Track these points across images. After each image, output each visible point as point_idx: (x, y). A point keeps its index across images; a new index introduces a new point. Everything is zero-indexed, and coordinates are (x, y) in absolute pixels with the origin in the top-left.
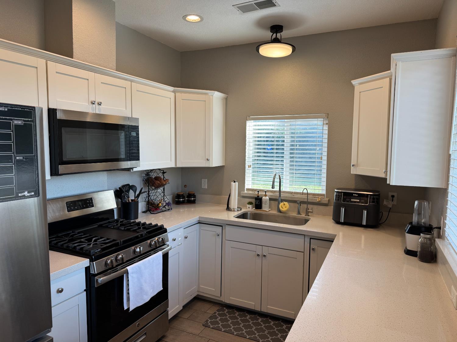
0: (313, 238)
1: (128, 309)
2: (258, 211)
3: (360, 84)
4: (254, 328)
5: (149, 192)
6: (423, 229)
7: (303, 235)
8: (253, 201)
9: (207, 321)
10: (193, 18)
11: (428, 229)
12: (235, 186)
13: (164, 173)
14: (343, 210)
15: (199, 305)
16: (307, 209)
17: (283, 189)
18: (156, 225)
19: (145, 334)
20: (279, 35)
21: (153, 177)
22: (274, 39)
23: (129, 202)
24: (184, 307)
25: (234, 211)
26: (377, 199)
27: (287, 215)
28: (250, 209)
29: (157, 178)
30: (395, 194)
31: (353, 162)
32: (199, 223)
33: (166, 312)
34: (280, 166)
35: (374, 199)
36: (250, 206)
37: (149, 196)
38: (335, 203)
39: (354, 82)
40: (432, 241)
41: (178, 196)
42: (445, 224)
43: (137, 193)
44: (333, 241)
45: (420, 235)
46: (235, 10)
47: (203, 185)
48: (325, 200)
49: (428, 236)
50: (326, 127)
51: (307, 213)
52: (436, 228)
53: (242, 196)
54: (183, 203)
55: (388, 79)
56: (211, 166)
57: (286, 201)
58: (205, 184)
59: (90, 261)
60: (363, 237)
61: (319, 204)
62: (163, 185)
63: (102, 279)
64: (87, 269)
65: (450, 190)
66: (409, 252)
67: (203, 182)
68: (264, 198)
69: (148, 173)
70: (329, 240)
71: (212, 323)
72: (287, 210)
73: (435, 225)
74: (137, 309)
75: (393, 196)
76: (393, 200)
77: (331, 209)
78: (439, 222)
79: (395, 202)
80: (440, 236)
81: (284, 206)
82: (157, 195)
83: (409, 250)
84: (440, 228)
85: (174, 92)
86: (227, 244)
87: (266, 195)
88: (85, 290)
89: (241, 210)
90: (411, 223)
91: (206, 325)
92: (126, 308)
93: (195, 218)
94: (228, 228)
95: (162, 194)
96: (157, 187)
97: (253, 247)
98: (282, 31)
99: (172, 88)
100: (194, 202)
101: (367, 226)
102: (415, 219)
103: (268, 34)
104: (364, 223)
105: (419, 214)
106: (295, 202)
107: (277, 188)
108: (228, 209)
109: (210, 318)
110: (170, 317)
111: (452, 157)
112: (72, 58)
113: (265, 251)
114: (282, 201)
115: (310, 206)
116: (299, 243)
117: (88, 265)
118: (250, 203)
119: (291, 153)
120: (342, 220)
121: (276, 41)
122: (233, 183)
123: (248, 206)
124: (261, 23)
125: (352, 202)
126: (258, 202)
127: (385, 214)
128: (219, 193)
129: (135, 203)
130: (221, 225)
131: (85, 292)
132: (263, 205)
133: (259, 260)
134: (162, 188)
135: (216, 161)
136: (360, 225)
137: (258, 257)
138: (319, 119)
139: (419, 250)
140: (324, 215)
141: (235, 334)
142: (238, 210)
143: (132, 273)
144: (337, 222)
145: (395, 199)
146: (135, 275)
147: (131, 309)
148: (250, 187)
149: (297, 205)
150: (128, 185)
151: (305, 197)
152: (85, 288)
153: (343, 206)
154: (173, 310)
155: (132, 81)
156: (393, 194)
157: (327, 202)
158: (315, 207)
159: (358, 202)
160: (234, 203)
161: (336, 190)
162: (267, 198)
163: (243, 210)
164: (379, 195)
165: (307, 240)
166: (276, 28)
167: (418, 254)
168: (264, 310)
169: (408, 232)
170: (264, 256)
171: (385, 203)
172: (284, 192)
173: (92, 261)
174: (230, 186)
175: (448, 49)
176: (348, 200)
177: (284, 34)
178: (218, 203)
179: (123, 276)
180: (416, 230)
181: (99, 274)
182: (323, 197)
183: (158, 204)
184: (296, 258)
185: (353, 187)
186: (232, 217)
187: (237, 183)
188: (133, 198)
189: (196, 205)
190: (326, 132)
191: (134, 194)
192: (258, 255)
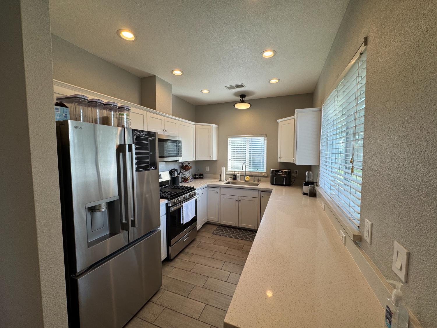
0: (262, 191)
1: (183, 223)
2: (235, 181)
3: (281, 121)
4: (236, 234)
5: (183, 172)
6: (310, 183)
7: (257, 190)
8: (232, 176)
9: (214, 232)
10: (205, 91)
11: (312, 183)
12: (223, 169)
13: (189, 163)
14: (275, 178)
15: (208, 226)
16: (258, 179)
17: (246, 170)
18: (190, 187)
19: (188, 236)
20: (244, 99)
21: (184, 165)
22: (242, 101)
23: (175, 177)
24: (202, 226)
25: (223, 181)
26: (289, 173)
27: (249, 182)
28: (231, 180)
29: (186, 166)
30: (297, 171)
31: (279, 156)
32: (208, 187)
33: (196, 227)
34: (245, 160)
35: (288, 173)
36: (231, 179)
37: (183, 175)
38: (272, 175)
39: (279, 121)
40: (314, 189)
41: (195, 175)
42: (319, 180)
43: (179, 173)
44: (271, 192)
45: (309, 186)
46: (226, 88)
47: (207, 169)
48: (266, 175)
49: (312, 186)
50: (266, 141)
51: (258, 181)
52: (316, 182)
53: (227, 175)
54: (197, 178)
55: (293, 119)
56: (212, 160)
57: (248, 176)
58: (208, 169)
59: (168, 201)
60: (284, 190)
61: (264, 177)
62: (189, 169)
63: (173, 209)
64: (167, 204)
65: (320, 166)
66: (305, 194)
67: (207, 168)
68: (237, 174)
69: (182, 163)
70: (270, 192)
71: (216, 233)
72: (249, 180)
73: (315, 181)
74: (186, 223)
75: (296, 172)
76: (296, 174)
77: (269, 179)
78: (316, 180)
79: (297, 175)
80: (317, 186)
81: (248, 178)
82: (187, 174)
83: (304, 193)
84: (317, 182)
85: (195, 125)
86: (222, 197)
87: (238, 173)
88: (165, 214)
89: (226, 181)
90: (305, 181)
91: (213, 234)
92: (182, 223)
93: (206, 185)
94: (222, 189)
95: (188, 174)
96: (186, 170)
97: (234, 197)
98: (245, 97)
99: (194, 123)
100: (202, 178)
101: (286, 185)
102: (307, 179)
103: (239, 98)
104: (284, 184)
105: (308, 177)
106: (252, 176)
107: (244, 170)
108: (220, 180)
109: (215, 231)
110: (198, 229)
111: (321, 152)
112: (156, 110)
113: (240, 199)
114: (246, 176)
115: (259, 178)
116: (256, 194)
117: (167, 202)
118: (231, 177)
119: (250, 153)
120: (275, 183)
121: (243, 102)
122: (223, 168)
123: (230, 179)
124: (236, 94)
125: (279, 174)
126: (235, 177)
127: (293, 180)
128: (215, 174)
129: (178, 177)
130: (219, 187)
131: (165, 215)
132: (237, 178)
133: (237, 203)
134: (188, 171)
135: (214, 158)
136: (282, 185)
137: (237, 202)
138: (263, 137)
139: (309, 192)
140: (266, 182)
141: (228, 236)
142: (225, 181)
143: (185, 207)
144: (273, 184)
145: (297, 173)
146: (185, 208)
147: (184, 223)
148: (230, 170)
149: (253, 178)
150: (174, 169)
151: (257, 173)
152: (165, 213)
153: (275, 176)
154: (199, 227)
155: (178, 120)
156: (296, 171)
157: (267, 176)
158: (262, 178)
159: (281, 174)
160: (223, 178)
161: (271, 170)
162: (239, 174)
163: (228, 181)
164: (290, 171)
165: (260, 192)
166: (243, 96)
167: (308, 194)
168: (240, 226)
169: (304, 185)
170: (240, 201)
171: (293, 175)
172: (247, 172)
173: (168, 200)
174: (221, 169)
175: (318, 108)
176: (277, 174)
177: (246, 98)
178: (215, 178)
179: (180, 208)
180: (307, 184)
181: (171, 206)
182: (265, 173)
183: (188, 178)
184: (255, 201)
185: (279, 168)
186: (223, 183)
187: (225, 168)
188: (177, 175)
189: (204, 179)
190: (266, 143)
191: (177, 173)
192: (237, 201)
